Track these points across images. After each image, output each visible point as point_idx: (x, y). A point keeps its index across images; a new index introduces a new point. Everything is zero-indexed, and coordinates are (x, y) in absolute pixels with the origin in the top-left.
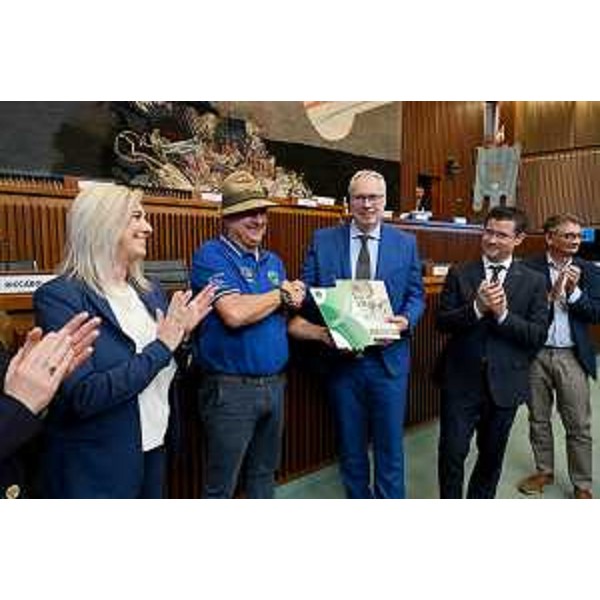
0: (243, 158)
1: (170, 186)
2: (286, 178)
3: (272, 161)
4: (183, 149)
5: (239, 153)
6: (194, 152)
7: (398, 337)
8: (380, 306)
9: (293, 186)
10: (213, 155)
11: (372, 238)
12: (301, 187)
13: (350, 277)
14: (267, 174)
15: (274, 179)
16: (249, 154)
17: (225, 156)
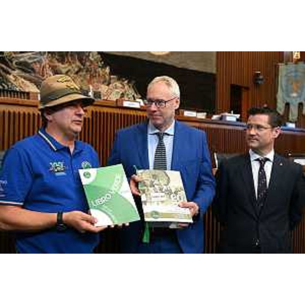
0: (82, 67)
1: (18, 89)
2: (118, 84)
3: (108, 70)
4: (30, 58)
5: (78, 63)
6: (40, 62)
7: (191, 221)
8: (176, 193)
9: (126, 92)
10: (57, 64)
11: (168, 135)
12: (131, 92)
13: (148, 168)
14: (102, 80)
15: (108, 85)
16: (88, 64)
17: (66, 65)
